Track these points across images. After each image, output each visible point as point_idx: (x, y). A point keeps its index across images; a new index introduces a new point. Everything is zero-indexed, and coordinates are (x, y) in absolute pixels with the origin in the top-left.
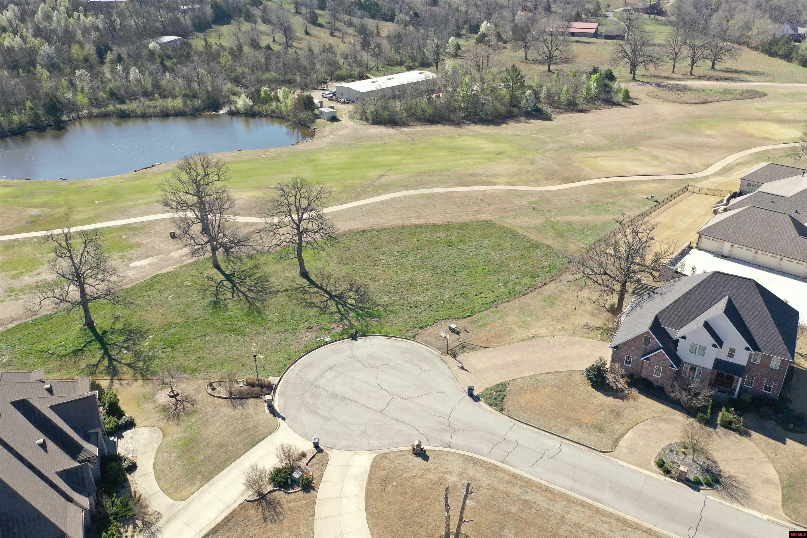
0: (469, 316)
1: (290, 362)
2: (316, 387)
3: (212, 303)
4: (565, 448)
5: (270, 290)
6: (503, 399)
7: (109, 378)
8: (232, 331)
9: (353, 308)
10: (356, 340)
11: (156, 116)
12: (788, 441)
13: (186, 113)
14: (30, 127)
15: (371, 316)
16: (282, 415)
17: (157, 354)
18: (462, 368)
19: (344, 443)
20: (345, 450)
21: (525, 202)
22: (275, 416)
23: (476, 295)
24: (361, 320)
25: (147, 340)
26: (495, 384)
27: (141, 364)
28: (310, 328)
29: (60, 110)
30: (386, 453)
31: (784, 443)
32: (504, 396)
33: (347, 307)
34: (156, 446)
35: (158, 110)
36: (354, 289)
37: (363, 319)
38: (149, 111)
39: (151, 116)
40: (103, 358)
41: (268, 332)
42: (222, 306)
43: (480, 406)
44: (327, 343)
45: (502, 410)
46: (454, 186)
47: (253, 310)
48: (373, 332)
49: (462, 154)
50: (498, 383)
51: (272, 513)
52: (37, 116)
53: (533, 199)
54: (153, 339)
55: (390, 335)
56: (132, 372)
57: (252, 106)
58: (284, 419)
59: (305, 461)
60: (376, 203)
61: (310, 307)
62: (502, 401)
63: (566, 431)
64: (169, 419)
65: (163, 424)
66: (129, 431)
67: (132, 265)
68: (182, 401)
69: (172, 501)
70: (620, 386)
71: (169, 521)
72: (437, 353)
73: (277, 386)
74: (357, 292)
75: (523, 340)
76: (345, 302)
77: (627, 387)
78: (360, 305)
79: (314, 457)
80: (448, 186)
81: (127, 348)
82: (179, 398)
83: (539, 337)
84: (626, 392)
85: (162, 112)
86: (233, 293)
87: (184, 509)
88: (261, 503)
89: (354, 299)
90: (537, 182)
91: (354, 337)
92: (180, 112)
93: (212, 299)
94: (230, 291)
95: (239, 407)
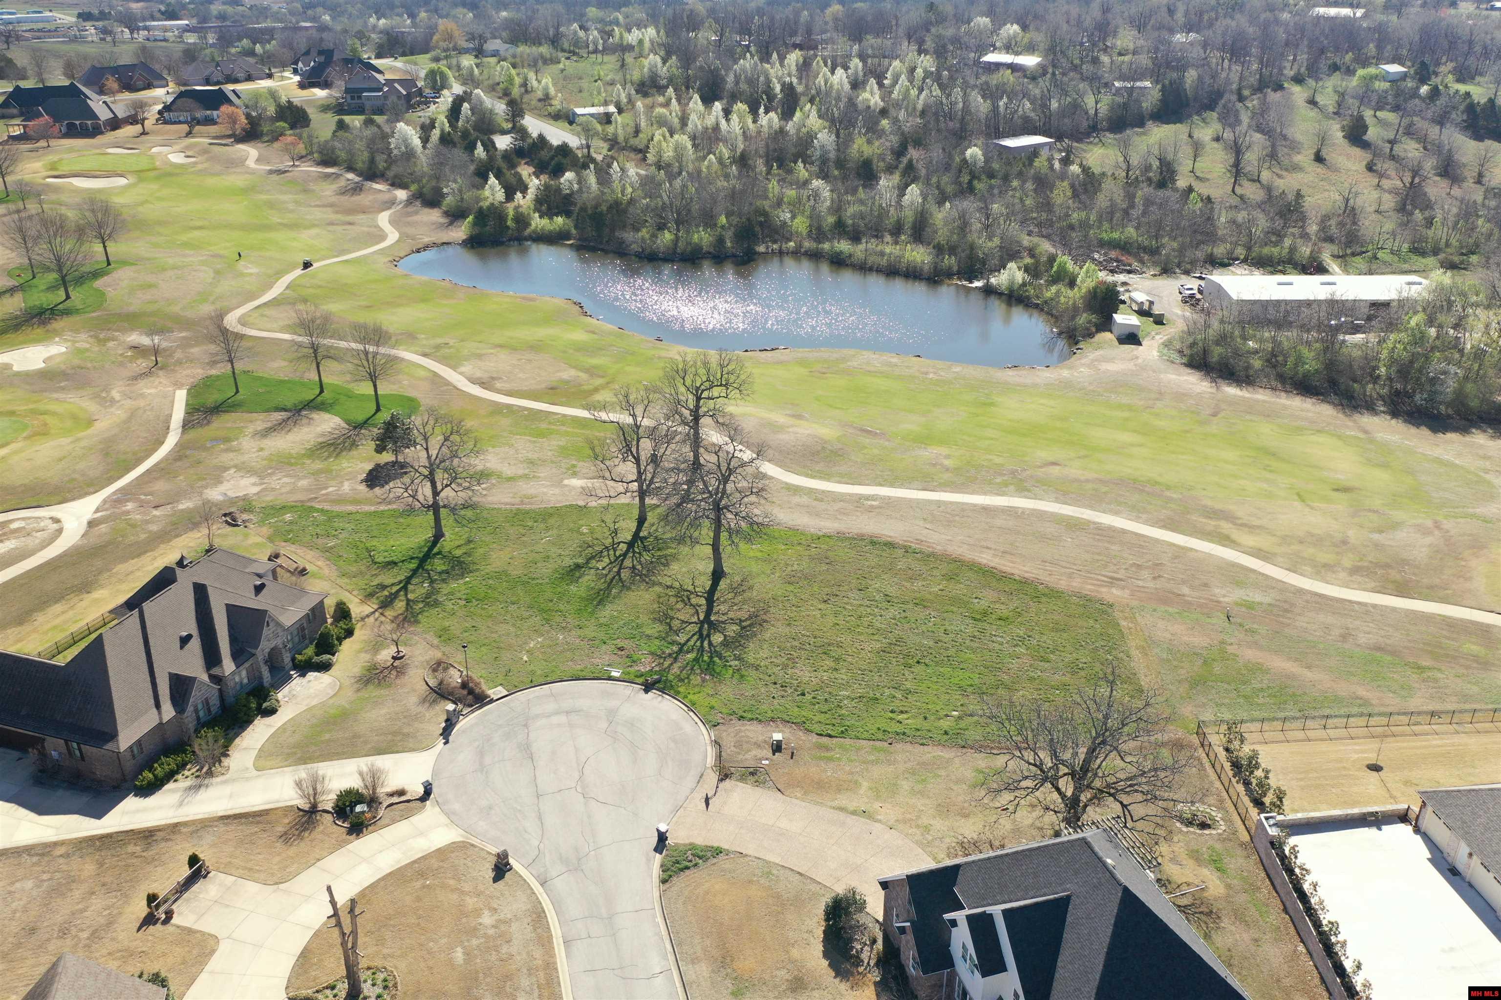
0: (830, 736)
1: (542, 680)
2: (525, 725)
3: (573, 567)
4: (659, 981)
5: (653, 578)
6: (687, 868)
7: (376, 607)
8: (542, 611)
9: (707, 648)
10: (646, 691)
11: (879, 270)
13: (921, 275)
14: (709, 253)
15: (709, 670)
16: (451, 738)
17: (446, 603)
18: (707, 801)
19: (457, 806)
20: (446, 814)
21: (1230, 596)
22: (442, 735)
23: (892, 712)
24: (689, 668)
25: (461, 582)
26: (710, 844)
27: (420, 606)
28: (621, 649)
29: (755, 235)
30: (473, 845)
32: (696, 865)
33: (702, 643)
34: (314, 703)
35: (884, 262)
36: (748, 623)
37: (693, 669)
38: (871, 260)
39: (871, 269)
40: (400, 582)
41: (576, 632)
42: (578, 575)
43: (649, 860)
44: (610, 678)
45: (664, 881)
46: (1146, 522)
47: (598, 596)
48: (678, 693)
49: (1266, 468)
50: (716, 844)
51: (297, 833)
52: (721, 241)
53: (1257, 597)
54: (465, 583)
55: (691, 707)
56: (401, 610)
57: (1024, 284)
58: (445, 743)
59: (394, 800)
60: (975, 505)
61: (661, 622)
62: (682, 870)
63: (694, 961)
64: (359, 681)
65: (347, 682)
66: (316, 674)
67: (566, 482)
68: (396, 667)
69: (252, 765)
70: (865, 956)
71: (225, 782)
72: (710, 762)
73: (492, 701)
74: (745, 628)
75: (842, 810)
76: (708, 636)
77: (872, 963)
78: (720, 649)
79: (408, 801)
80: (1137, 519)
81: (432, 582)
82: (397, 663)
83: (871, 818)
84: (861, 969)
85: (890, 265)
86: (610, 563)
87: (249, 779)
88: (303, 816)
89: (726, 636)
90: (1323, 571)
91: (648, 688)
92: (915, 271)
93: (580, 561)
94: (612, 559)
95: (427, 705)
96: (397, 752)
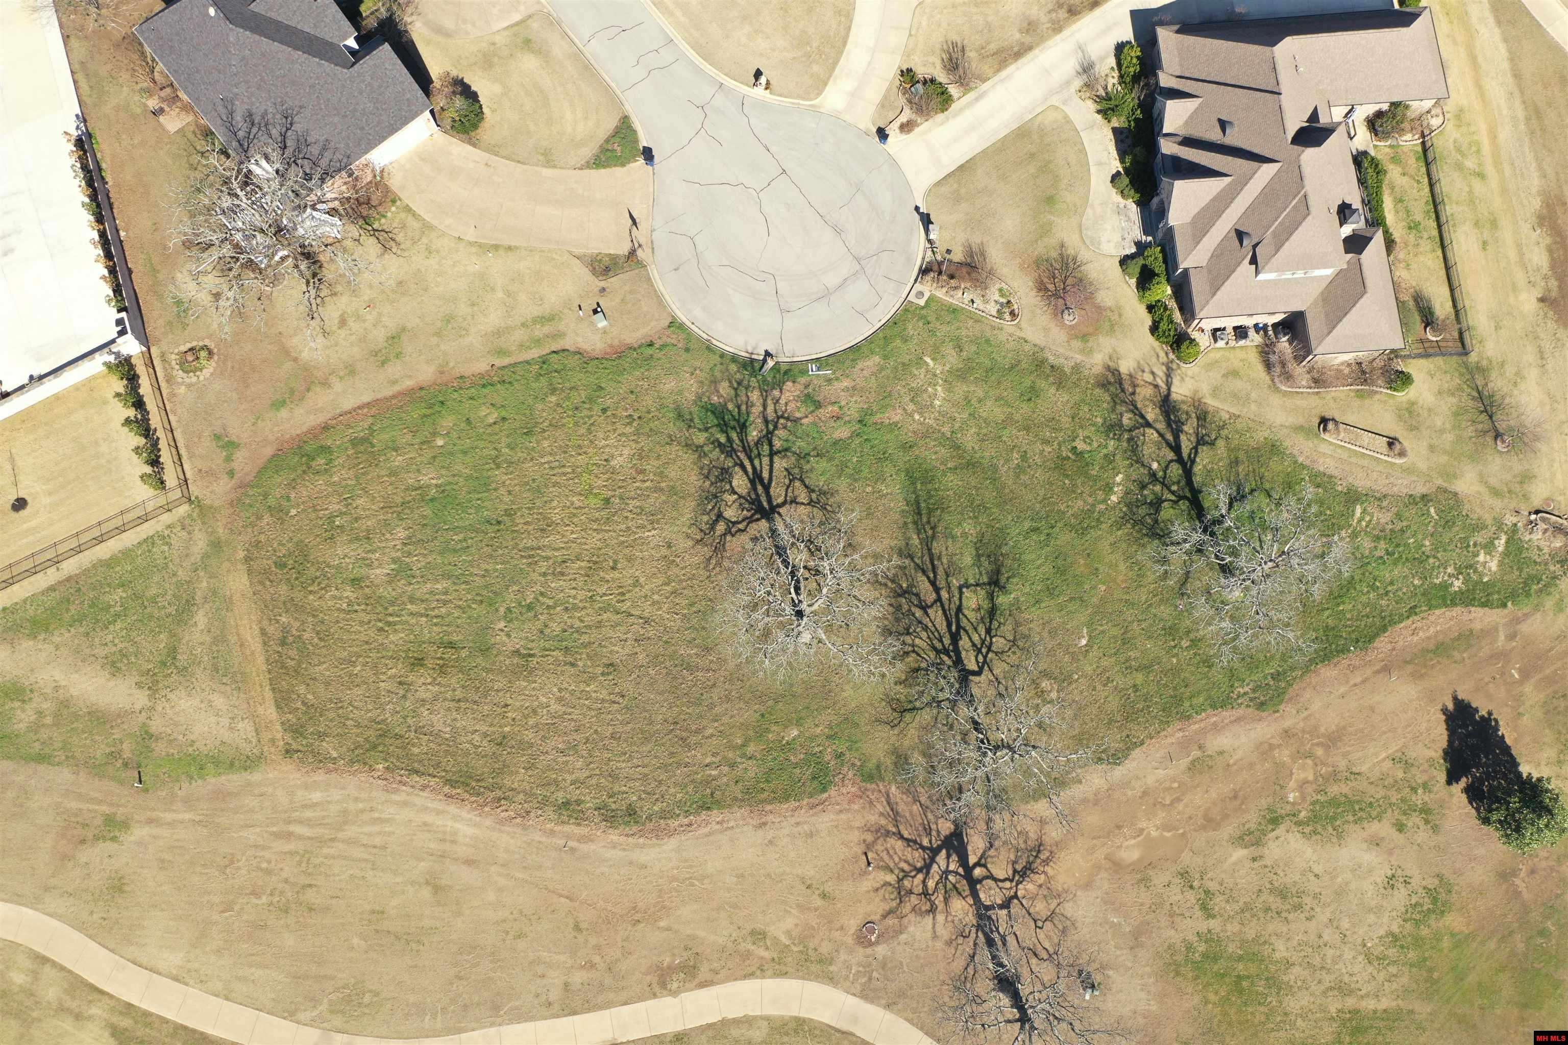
0: (556, 353)
2: (858, 260)
3: (1003, 580)
6: (613, 136)
7: (1174, 396)
9: (742, 456)
10: (767, 352)
15: (719, 412)
16: (917, 217)
18: (634, 222)
20: (850, 124)
22: (928, 215)
24: (744, 407)
25: (1121, 494)
26: (608, 170)
27: (1127, 419)
28: (836, 418)
30: (802, 99)
32: (608, 142)
33: (754, 468)
34: (1089, 211)
36: (721, 527)
37: (739, 407)
42: (985, 563)
47: (928, 522)
50: (603, 171)
51: (954, 56)
56: (1138, 398)
58: (917, 209)
59: (903, 118)
62: (617, 133)
64: (1075, 259)
65: (1083, 251)
66: (1128, 252)
68: (1057, 297)
69: (1067, 109)
71: (1068, 83)
72: (654, 272)
73: (918, 277)
74: (720, 516)
75: (510, 248)
76: (752, 482)
78: (729, 463)
79: (891, 123)
82: (1061, 304)
83: (480, 246)
86: (959, 609)
87: (1051, 93)
89: (734, 492)
93: (1002, 600)
94: (964, 622)
95: (975, 248)
96: (949, 175)
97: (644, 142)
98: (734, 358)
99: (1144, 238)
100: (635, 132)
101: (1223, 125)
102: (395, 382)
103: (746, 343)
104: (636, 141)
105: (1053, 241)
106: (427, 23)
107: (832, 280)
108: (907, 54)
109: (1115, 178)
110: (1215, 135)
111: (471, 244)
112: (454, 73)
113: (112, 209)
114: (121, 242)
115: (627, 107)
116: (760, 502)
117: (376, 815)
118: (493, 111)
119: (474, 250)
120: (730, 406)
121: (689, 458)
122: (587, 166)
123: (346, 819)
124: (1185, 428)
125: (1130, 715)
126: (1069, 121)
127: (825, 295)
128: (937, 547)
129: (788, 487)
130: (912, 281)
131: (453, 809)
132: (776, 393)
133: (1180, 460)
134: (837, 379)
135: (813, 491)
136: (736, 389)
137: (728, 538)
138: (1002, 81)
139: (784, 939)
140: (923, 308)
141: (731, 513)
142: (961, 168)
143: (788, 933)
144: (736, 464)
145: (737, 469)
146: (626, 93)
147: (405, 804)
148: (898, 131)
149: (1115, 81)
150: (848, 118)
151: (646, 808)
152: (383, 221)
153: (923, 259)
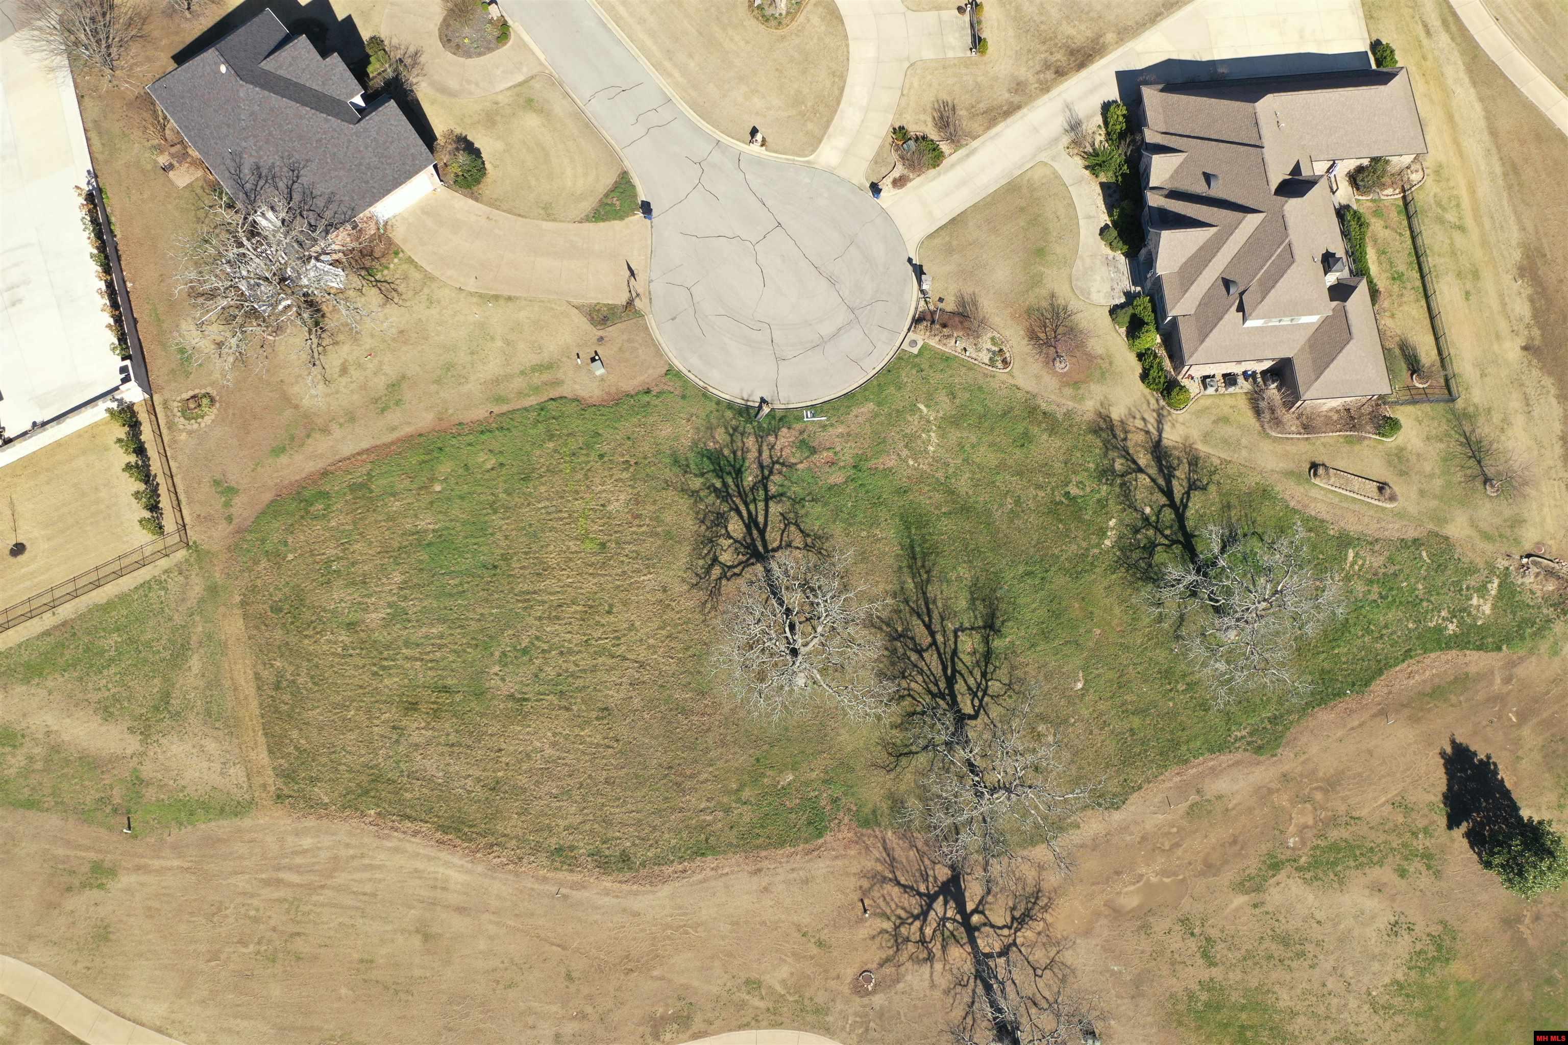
0: (552, 400)
2: (852, 310)
3: (998, 623)
6: (612, 191)
7: (1165, 442)
9: (737, 500)
12: (340, 16)
15: (714, 458)
16: (910, 268)
18: (632, 273)
20: (843, 180)
22: (921, 266)
24: (739, 453)
26: (607, 224)
27: (1119, 465)
28: (831, 464)
31: (349, 18)
32: (607, 196)
33: (749, 512)
34: (1078, 262)
36: (716, 572)
37: (734, 453)
42: (980, 606)
44: (813, 409)
45: (625, 174)
47: (923, 566)
50: (602, 225)
51: (945, 114)
56: (1130, 444)
58: (910, 260)
59: (896, 174)
62: (616, 188)
64: (1065, 309)
66: (1118, 303)
69: (1057, 166)
71: (1056, 140)
72: (651, 322)
74: (715, 560)
75: (509, 298)
78: (725, 508)
83: (481, 296)
86: (955, 652)
87: (1040, 150)
89: (729, 537)
93: (997, 644)
94: (960, 666)
95: (967, 298)
96: (941, 228)
97: (642, 197)
98: (730, 405)
99: (1133, 288)
100: (634, 187)
101: (1208, 177)
102: (394, 429)
103: (742, 390)
104: (635, 196)
105: (1044, 292)
106: (433, 84)
107: (826, 329)
108: (900, 113)
109: (1103, 231)
110: (1200, 188)
111: (471, 294)
112: (458, 131)
113: (119, 260)
114: (128, 293)
115: (626, 163)
116: (755, 546)
117: (366, 861)
118: (495, 167)
119: (475, 300)
120: (726, 452)
121: (684, 503)
122: (587, 219)
123: (336, 864)
124: (1177, 473)
125: (1127, 760)
126: (1057, 177)
127: (821, 344)
128: (932, 591)
129: (783, 531)
130: (906, 330)
131: (444, 855)
132: (772, 439)
133: (1172, 505)
134: (832, 425)
135: (808, 535)
136: (731, 436)
137: (724, 582)
138: (992, 138)
139: (779, 989)
140: (917, 356)
141: (726, 557)
142: (953, 221)
143: (783, 982)
144: (731, 509)
145: (732, 513)
146: (625, 150)
147: (396, 850)
148: (890, 186)
149: (1102, 138)
150: (842, 173)
151: (640, 854)
152: (386, 272)
153: (916, 308)
